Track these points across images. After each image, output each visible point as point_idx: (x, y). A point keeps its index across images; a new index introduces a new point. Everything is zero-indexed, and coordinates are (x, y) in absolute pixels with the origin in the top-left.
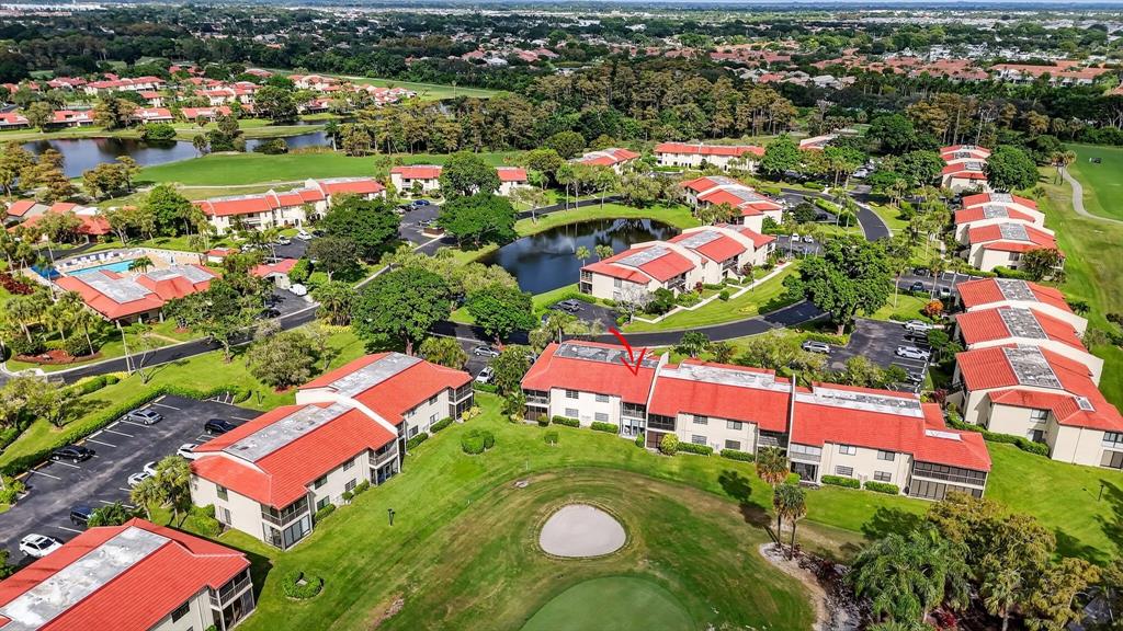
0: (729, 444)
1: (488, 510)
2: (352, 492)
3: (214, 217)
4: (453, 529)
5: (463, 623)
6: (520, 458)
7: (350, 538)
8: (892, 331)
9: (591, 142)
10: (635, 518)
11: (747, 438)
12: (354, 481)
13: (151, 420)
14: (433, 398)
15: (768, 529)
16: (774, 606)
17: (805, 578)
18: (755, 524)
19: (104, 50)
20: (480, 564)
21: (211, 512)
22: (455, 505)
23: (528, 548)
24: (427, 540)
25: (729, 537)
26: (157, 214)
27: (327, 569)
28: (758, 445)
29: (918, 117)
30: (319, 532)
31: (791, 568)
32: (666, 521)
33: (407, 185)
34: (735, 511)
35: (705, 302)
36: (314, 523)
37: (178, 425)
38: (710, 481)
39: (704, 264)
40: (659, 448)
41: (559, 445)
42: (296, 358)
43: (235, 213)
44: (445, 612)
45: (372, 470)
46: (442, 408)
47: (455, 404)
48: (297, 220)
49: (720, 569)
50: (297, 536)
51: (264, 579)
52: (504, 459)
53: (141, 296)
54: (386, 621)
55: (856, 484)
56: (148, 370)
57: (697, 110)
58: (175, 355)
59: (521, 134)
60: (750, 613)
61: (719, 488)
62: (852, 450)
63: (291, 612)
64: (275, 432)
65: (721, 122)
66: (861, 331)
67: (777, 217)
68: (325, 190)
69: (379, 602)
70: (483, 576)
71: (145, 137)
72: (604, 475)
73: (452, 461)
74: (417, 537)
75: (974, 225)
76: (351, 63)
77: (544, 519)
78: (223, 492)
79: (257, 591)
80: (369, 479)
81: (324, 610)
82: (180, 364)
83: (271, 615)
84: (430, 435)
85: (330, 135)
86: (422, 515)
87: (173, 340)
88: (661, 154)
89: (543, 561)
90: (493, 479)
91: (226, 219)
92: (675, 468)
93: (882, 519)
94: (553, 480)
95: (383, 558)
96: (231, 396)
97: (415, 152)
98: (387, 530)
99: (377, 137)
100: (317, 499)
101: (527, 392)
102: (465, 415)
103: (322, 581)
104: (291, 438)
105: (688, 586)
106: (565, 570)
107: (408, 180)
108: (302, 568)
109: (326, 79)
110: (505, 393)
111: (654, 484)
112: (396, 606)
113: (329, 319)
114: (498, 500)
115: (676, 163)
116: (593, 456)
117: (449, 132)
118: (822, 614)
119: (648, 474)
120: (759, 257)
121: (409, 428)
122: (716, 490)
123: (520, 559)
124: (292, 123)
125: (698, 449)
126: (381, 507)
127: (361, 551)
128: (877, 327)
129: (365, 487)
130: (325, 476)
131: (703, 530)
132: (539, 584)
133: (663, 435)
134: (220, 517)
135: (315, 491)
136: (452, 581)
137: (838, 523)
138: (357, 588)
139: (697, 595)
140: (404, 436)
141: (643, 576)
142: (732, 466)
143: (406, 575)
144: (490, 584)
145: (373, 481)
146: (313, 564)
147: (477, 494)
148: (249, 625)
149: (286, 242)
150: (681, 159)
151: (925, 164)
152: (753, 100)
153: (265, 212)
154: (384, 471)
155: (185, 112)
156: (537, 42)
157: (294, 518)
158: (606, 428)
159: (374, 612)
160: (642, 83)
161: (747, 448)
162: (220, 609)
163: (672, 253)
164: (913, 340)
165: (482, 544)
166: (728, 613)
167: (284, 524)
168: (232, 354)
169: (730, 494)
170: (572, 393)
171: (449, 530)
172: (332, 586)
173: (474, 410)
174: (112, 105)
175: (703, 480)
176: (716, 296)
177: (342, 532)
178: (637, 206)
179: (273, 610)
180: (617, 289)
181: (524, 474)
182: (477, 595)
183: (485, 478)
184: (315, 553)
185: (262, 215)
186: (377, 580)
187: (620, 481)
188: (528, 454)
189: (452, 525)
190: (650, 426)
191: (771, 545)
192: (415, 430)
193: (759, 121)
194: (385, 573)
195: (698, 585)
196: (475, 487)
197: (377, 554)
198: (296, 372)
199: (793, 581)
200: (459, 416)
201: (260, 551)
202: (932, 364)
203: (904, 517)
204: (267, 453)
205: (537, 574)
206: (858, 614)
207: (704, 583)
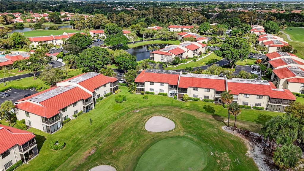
0: (205, 97)
1: (126, 119)
2: (77, 114)
3: (33, 42)
4: (114, 125)
5: (119, 155)
6: (136, 104)
7: (76, 129)
8: (247, 68)
9: (149, 25)
10: (178, 119)
11: (211, 95)
12: (77, 111)
13: (5, 96)
14: (105, 85)
15: (223, 122)
16: (232, 145)
17: (239, 136)
18: (218, 120)
19: (5, 8)
20: (124, 136)
21: (24, 122)
22: (114, 118)
23: (141, 130)
24: (104, 129)
25: (211, 125)
26: (14, 41)
27: (67, 139)
28: (215, 96)
29: (241, 18)
30: (64, 127)
31: (234, 133)
32: (188, 120)
33: (94, 35)
34: (211, 117)
35: (189, 62)
36: (62, 125)
37: (15, 97)
38: (200, 108)
39: (188, 51)
40: (182, 99)
41: (148, 99)
42: (58, 75)
43: (40, 41)
44: (112, 152)
45: (84, 107)
46: (108, 89)
47: (113, 88)
48: (60, 44)
49: (210, 134)
50: (56, 128)
51: (43, 144)
52: (130, 104)
53: (6, 61)
54: (90, 156)
55: (249, 107)
56: (6, 82)
57: (179, 17)
58: (17, 78)
59: (128, 24)
60: (224, 148)
61: (204, 110)
62: (248, 96)
63: (52, 154)
64: (48, 94)
65: (185, 21)
66: (238, 68)
67: (206, 41)
68: (69, 35)
69: (87, 150)
70: (125, 140)
71: (15, 27)
72: (164, 107)
73: (112, 105)
74: (100, 128)
75: (264, 41)
76: (78, 10)
77: (146, 121)
78: (27, 114)
79: (39, 148)
80: (83, 110)
81: (66, 153)
82: (18, 80)
83: (45, 156)
84: (104, 98)
85: (71, 24)
86: (102, 121)
87: (17, 74)
88: (169, 28)
89: (147, 133)
90: (127, 110)
91: (37, 42)
92: (188, 105)
93: (261, 117)
94: (147, 110)
95: (88, 135)
96: (35, 88)
97: (97, 29)
98: (90, 126)
99: (85, 24)
100: (63, 116)
101: (137, 83)
102: (116, 92)
103: (65, 143)
104: (54, 95)
105: (200, 139)
106: (155, 136)
107: (95, 34)
108: (57, 140)
109: (70, 13)
110: (129, 85)
111: (182, 110)
112: (93, 151)
113: (69, 67)
114: (129, 116)
115: (174, 31)
116: (160, 102)
117: (107, 23)
118: (249, 147)
119: (180, 107)
120: (203, 50)
121: (97, 95)
122: (203, 111)
123: (138, 133)
124: (60, 23)
125: (195, 99)
126: (87, 120)
127: (80, 133)
128: (242, 67)
129: (81, 113)
130: (66, 107)
131: (201, 122)
132: (146, 141)
133: (183, 95)
134: (27, 124)
135: (63, 113)
136: (114, 142)
137: (246, 119)
138: (78, 145)
139: (205, 142)
140: (95, 97)
141: (184, 137)
142: (207, 104)
143: (97, 141)
144: (128, 142)
145: (84, 111)
146: (62, 138)
147: (121, 114)
148: (35, 160)
149: (56, 49)
150: (175, 30)
151: (246, 28)
152: (194, 15)
153: (50, 41)
154: (88, 107)
155: (27, 20)
156: (131, 7)
157: (54, 122)
158: (163, 94)
159: (85, 153)
160: (162, 12)
161: (211, 98)
162: (23, 154)
163: (178, 48)
164: (254, 70)
165: (124, 129)
166: (216, 148)
167: (50, 124)
168: (36, 77)
169: (208, 112)
170: (152, 83)
171: (112, 126)
172: (69, 145)
173: (119, 90)
174: (4, 17)
175: (198, 108)
176: (192, 60)
177: (73, 127)
178: (164, 40)
179: (45, 154)
180: (161, 58)
181: (137, 108)
182: (124, 146)
183: (124, 110)
184: (63, 134)
185: (49, 41)
186: (86, 142)
187: (170, 109)
188: (138, 103)
189: (113, 124)
190: (178, 92)
191: (225, 126)
192: (99, 96)
193: (196, 21)
194: (89, 140)
195: (204, 139)
196: (121, 112)
197: (86, 134)
198: (58, 79)
199: (236, 137)
200: (114, 92)
201: (42, 135)
202: (262, 76)
203: (268, 117)
204: (44, 100)
205: (145, 138)
206: (262, 147)
207: (206, 138)
